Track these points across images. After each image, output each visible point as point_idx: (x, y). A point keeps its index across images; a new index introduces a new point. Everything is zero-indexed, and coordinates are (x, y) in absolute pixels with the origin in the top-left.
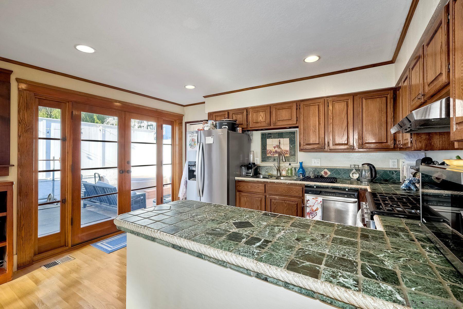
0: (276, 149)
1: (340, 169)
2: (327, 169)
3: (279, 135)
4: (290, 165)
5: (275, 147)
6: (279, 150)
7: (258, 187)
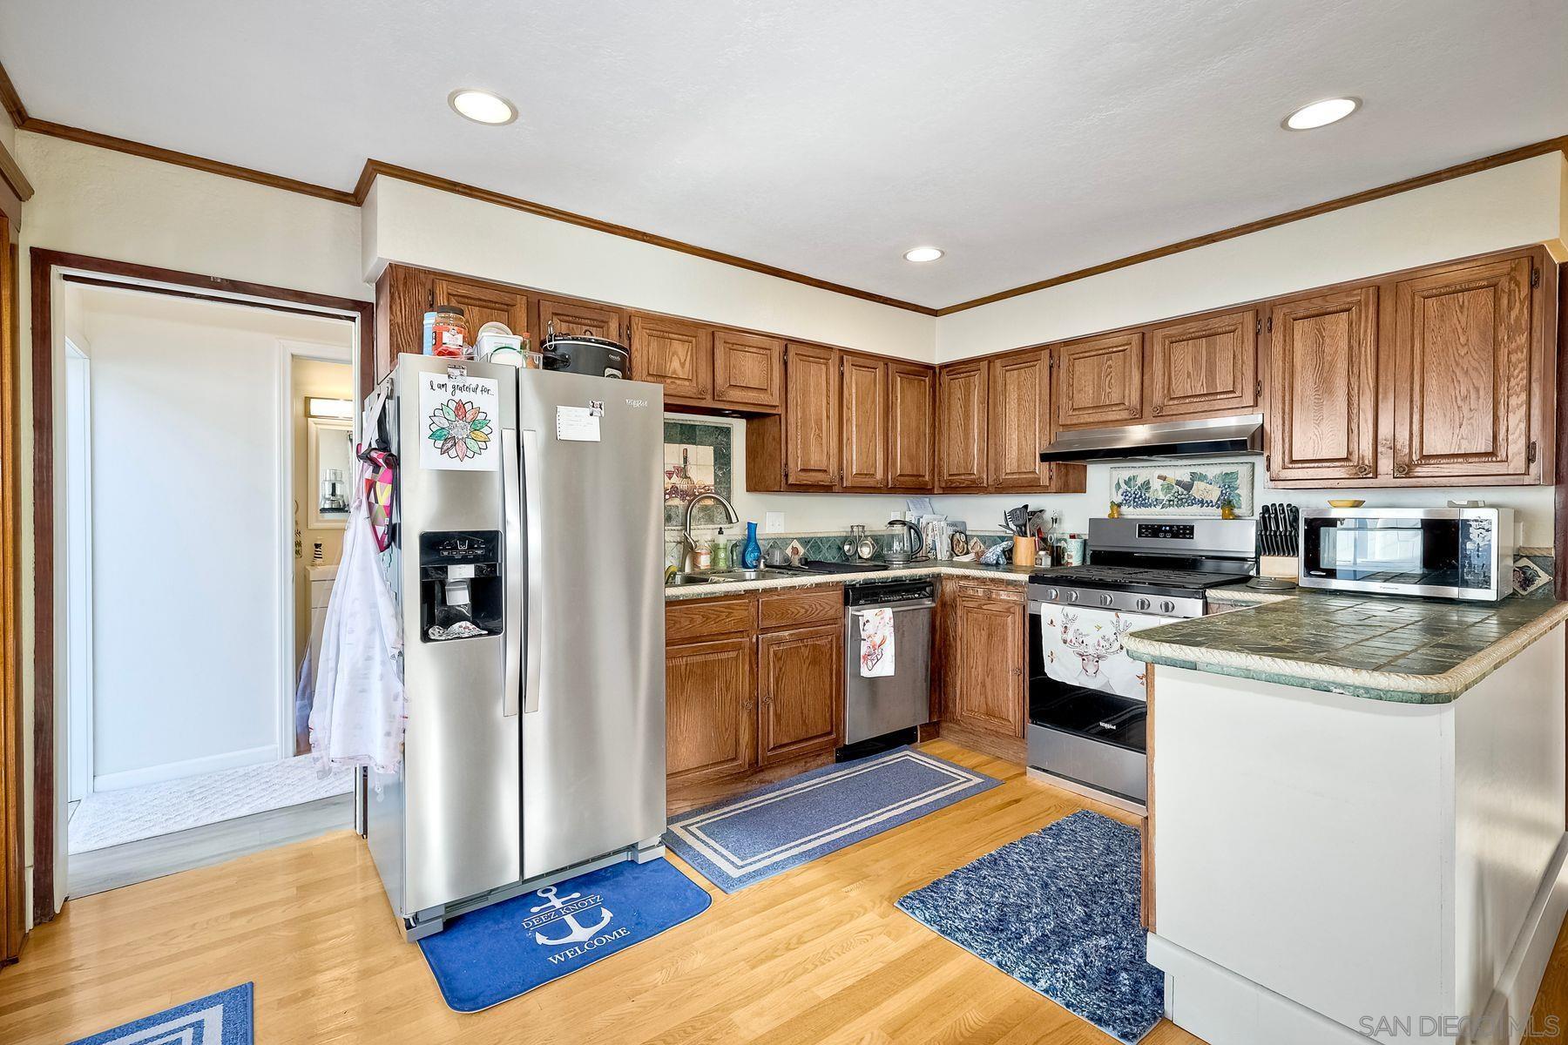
0: (673, 480)
1: (821, 539)
2: (799, 539)
3: (682, 433)
4: (721, 532)
5: (670, 475)
6: (682, 485)
7: (730, 613)
